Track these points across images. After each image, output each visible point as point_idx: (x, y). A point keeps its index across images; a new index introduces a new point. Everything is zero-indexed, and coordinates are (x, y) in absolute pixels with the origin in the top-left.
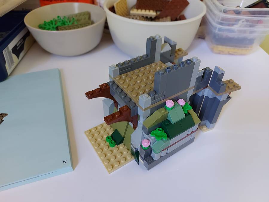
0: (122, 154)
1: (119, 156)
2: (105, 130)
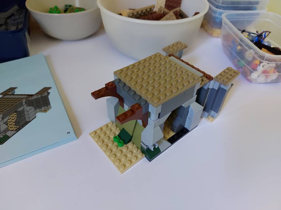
0: (132, 153)
1: (129, 155)
2: (111, 130)
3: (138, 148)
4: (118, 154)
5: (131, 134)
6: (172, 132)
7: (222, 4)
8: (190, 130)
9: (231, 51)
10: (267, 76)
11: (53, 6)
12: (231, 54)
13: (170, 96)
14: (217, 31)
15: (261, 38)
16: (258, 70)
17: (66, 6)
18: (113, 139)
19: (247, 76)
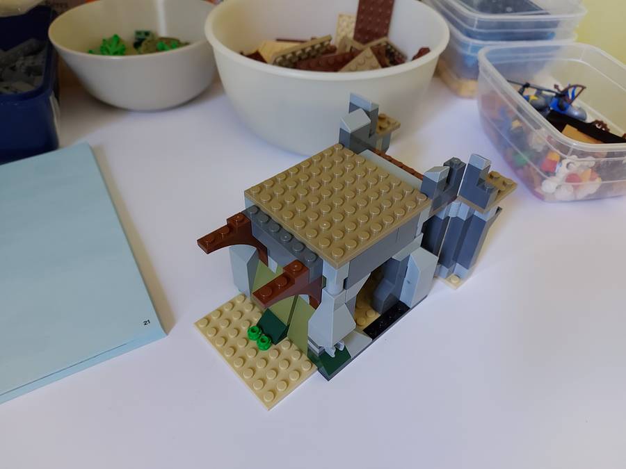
0: (289, 363)
1: (282, 369)
2: (242, 314)
3: (301, 351)
4: (260, 368)
5: (286, 323)
6: (374, 312)
7: (479, 27)
8: (411, 307)
9: (498, 130)
10: (576, 188)
11: (108, 35)
12: (500, 137)
13: (366, 243)
14: (470, 85)
15: (565, 100)
16: (557, 174)
17: (138, 33)
18: (247, 334)
19: (535, 188)
